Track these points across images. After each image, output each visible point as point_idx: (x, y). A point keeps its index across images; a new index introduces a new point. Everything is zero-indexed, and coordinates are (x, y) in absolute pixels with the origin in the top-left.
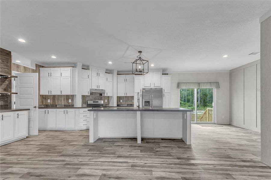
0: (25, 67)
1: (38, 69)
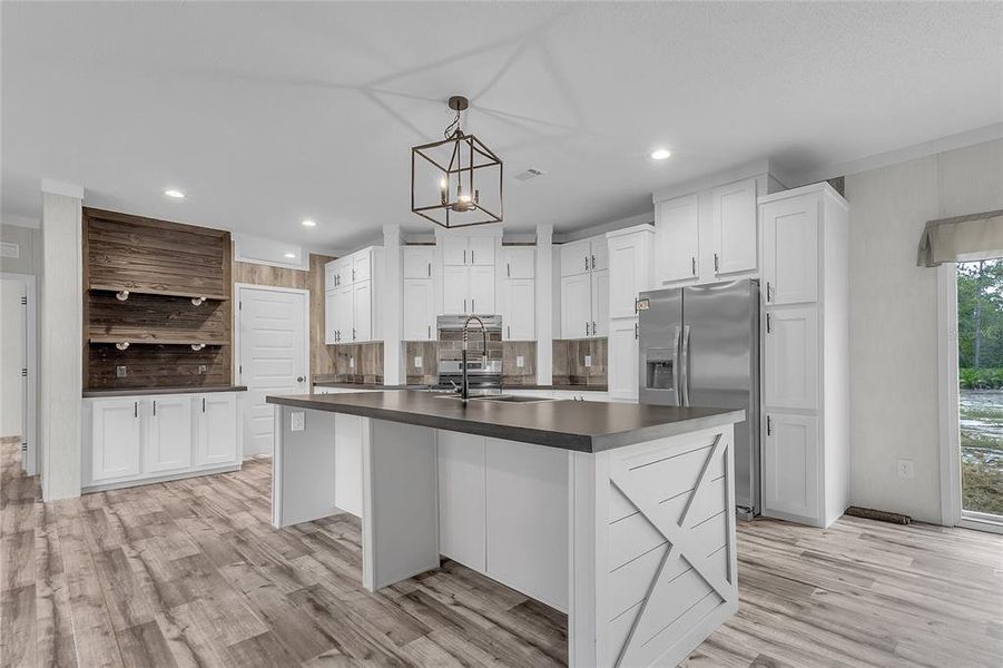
0: (274, 269)
1: (318, 267)
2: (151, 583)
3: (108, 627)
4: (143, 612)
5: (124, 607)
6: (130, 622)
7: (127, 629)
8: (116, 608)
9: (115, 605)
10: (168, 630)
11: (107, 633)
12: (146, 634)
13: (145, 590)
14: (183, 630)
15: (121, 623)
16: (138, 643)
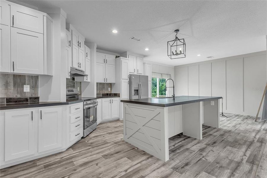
2: (234, 173)
3: (259, 167)
4: (247, 166)
5: (250, 171)
6: (252, 166)
7: (255, 165)
8: (253, 173)
9: (252, 174)
10: (245, 158)
11: (261, 166)
12: (251, 161)
13: (239, 172)
14: (242, 156)
15: (255, 167)
16: (255, 160)
